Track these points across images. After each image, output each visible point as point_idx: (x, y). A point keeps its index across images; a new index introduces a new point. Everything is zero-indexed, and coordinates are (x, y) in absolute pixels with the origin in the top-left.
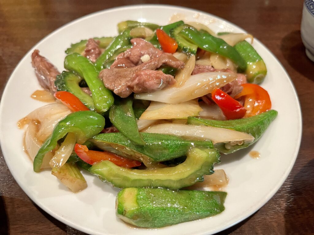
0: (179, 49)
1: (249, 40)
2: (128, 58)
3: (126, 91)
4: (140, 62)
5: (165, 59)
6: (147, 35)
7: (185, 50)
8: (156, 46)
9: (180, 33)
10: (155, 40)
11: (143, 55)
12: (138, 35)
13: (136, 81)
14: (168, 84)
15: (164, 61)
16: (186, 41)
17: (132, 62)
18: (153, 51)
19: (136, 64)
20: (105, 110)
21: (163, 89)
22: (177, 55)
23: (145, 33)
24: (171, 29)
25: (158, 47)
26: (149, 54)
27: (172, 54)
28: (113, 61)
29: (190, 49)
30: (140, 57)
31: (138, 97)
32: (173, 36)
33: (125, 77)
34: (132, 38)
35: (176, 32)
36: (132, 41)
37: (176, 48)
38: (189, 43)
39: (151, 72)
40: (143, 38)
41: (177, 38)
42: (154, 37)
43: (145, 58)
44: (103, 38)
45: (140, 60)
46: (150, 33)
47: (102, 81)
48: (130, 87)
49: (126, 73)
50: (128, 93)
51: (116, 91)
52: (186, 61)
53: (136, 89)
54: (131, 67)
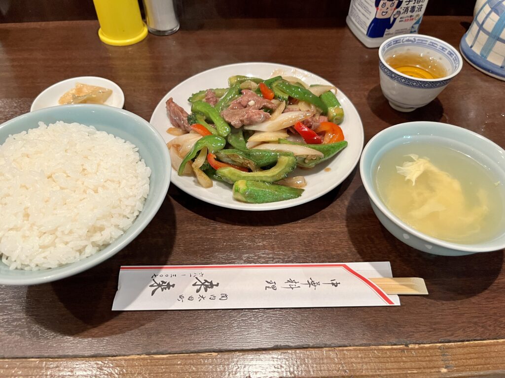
0: (275, 97)
1: (333, 91)
2: (240, 103)
3: (239, 123)
4: (248, 106)
5: (265, 103)
6: (253, 88)
7: (279, 98)
8: (259, 95)
9: (277, 86)
10: (259, 91)
11: (250, 101)
12: (246, 87)
13: (246, 117)
14: (266, 119)
15: (264, 104)
16: (280, 92)
17: (243, 106)
18: (257, 99)
19: (245, 107)
20: (226, 135)
21: (263, 122)
22: (273, 101)
23: (251, 86)
24: (270, 83)
25: (260, 96)
26: (254, 100)
27: (271, 100)
28: (229, 106)
29: (283, 97)
30: (248, 102)
31: (247, 128)
32: (271, 88)
33: (238, 115)
34: (241, 90)
35: (274, 85)
36: (242, 91)
37: (273, 96)
38: (282, 93)
39: (255, 111)
40: (250, 89)
41: (274, 90)
42: (258, 89)
43: (252, 103)
44: (217, 89)
45: (248, 104)
46: (255, 85)
47: (223, 118)
48: (242, 121)
49: (239, 112)
50: (240, 125)
51: (232, 123)
52: (279, 105)
53: (246, 122)
54: (242, 109)
